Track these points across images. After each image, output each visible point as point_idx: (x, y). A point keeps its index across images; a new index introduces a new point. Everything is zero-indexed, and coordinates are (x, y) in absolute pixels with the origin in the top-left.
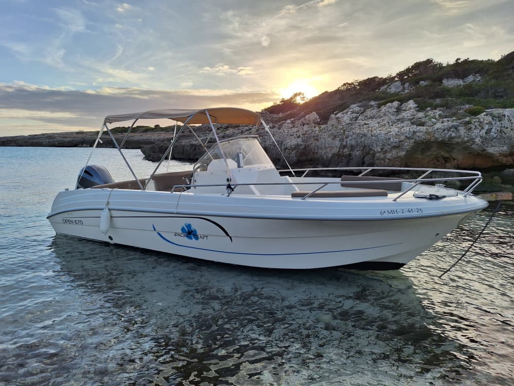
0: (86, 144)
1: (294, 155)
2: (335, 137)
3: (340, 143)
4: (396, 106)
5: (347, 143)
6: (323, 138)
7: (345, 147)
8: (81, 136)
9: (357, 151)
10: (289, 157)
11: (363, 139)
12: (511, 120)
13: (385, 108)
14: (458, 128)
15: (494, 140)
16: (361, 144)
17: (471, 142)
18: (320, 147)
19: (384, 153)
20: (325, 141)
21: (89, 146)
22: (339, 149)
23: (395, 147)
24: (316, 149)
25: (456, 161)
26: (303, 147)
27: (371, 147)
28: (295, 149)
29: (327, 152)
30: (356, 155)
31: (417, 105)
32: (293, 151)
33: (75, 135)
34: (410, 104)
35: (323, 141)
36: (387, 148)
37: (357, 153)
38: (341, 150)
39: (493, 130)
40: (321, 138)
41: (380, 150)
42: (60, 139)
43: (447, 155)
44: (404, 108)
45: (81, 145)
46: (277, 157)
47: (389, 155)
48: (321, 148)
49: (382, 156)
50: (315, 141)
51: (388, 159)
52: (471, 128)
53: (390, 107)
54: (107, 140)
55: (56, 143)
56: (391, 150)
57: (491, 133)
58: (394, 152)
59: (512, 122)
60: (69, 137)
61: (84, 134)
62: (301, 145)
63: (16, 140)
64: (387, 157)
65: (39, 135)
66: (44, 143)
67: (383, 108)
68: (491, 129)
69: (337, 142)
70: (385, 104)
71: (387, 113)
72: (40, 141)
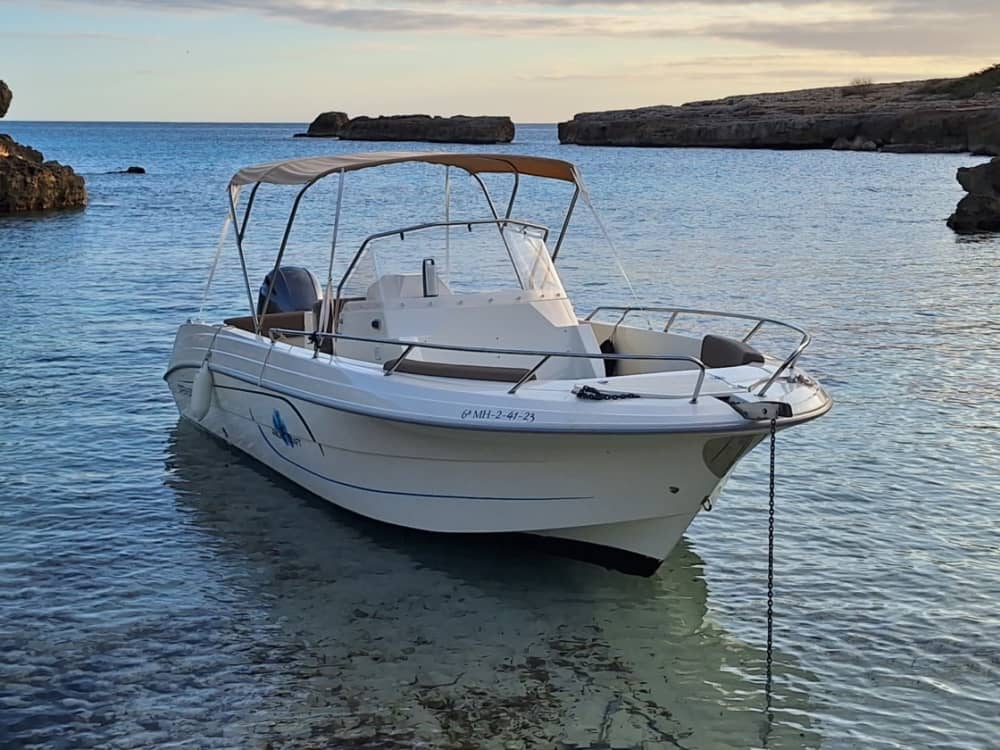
0: (867, 136)
8: (857, 103)
21: (872, 145)
33: (837, 100)
42: (779, 117)
45: (843, 142)
54: (945, 121)
55: (764, 132)
60: (812, 111)
61: (870, 97)
63: (639, 124)
65: (718, 102)
66: (723, 135)
72: (713, 124)
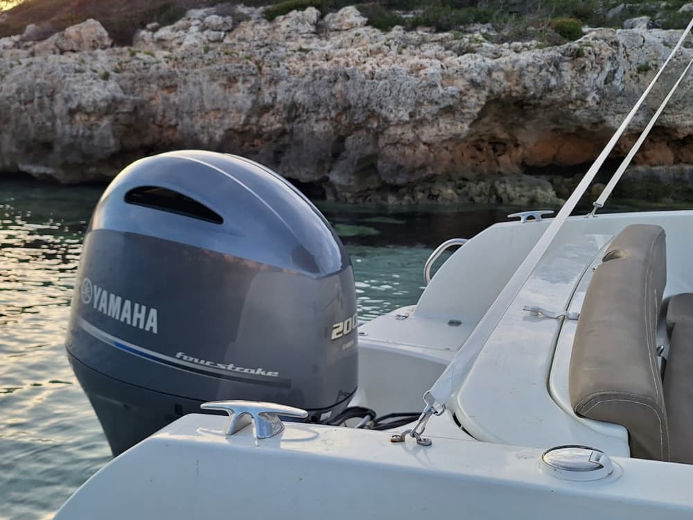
1: (108, 132)
2: (232, 80)
3: (253, 97)
4: (314, 18)
5: (275, 98)
6: (195, 84)
7: (266, 109)
9: (317, 121)
10: (91, 137)
11: (339, 87)
12: (628, 56)
13: (287, 22)
14: (561, 64)
15: (619, 99)
16: (332, 103)
17: (579, 102)
18: (186, 108)
19: (415, 127)
20: (201, 90)
22: (249, 117)
23: (449, 110)
24: (171, 114)
25: (521, 149)
26: (128, 108)
27: (377, 109)
28: (107, 114)
29: (210, 125)
30: (313, 133)
31: (366, 19)
32: (100, 118)
34: (348, 16)
35: (196, 92)
36: (427, 110)
37: (319, 128)
38: (253, 120)
39: (618, 75)
40: (185, 82)
41: (406, 118)
43: (503, 135)
44: (333, 26)
46: (42, 138)
47: (428, 133)
48: (190, 114)
49: (410, 135)
50: (165, 93)
51: (425, 144)
52: (584, 68)
53: (298, 20)
56: (436, 117)
57: (614, 83)
58: (444, 123)
59: (630, 58)
62: (122, 102)
64: (424, 138)
67: (284, 23)
68: (615, 71)
69: (240, 95)
70: (285, 11)
71: (294, 34)
